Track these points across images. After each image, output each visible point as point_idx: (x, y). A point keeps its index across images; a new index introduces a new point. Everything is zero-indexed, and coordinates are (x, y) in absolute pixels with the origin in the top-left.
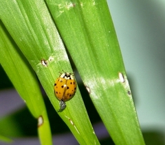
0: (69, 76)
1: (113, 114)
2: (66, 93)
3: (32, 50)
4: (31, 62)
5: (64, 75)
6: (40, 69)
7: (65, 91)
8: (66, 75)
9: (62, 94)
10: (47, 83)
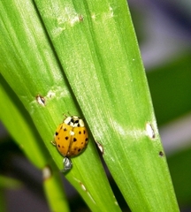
0: (77, 122)
1: (137, 186)
2: (73, 147)
3: (21, 81)
4: (22, 98)
5: (69, 119)
6: (35, 109)
7: (71, 144)
8: (72, 121)
9: (67, 149)
10: (46, 130)
